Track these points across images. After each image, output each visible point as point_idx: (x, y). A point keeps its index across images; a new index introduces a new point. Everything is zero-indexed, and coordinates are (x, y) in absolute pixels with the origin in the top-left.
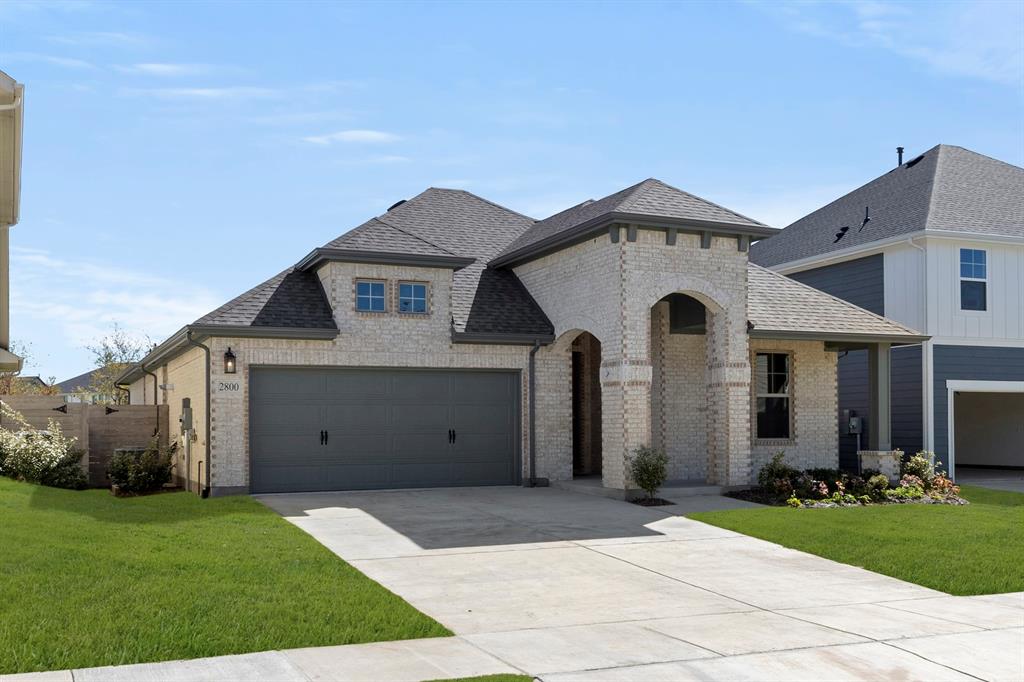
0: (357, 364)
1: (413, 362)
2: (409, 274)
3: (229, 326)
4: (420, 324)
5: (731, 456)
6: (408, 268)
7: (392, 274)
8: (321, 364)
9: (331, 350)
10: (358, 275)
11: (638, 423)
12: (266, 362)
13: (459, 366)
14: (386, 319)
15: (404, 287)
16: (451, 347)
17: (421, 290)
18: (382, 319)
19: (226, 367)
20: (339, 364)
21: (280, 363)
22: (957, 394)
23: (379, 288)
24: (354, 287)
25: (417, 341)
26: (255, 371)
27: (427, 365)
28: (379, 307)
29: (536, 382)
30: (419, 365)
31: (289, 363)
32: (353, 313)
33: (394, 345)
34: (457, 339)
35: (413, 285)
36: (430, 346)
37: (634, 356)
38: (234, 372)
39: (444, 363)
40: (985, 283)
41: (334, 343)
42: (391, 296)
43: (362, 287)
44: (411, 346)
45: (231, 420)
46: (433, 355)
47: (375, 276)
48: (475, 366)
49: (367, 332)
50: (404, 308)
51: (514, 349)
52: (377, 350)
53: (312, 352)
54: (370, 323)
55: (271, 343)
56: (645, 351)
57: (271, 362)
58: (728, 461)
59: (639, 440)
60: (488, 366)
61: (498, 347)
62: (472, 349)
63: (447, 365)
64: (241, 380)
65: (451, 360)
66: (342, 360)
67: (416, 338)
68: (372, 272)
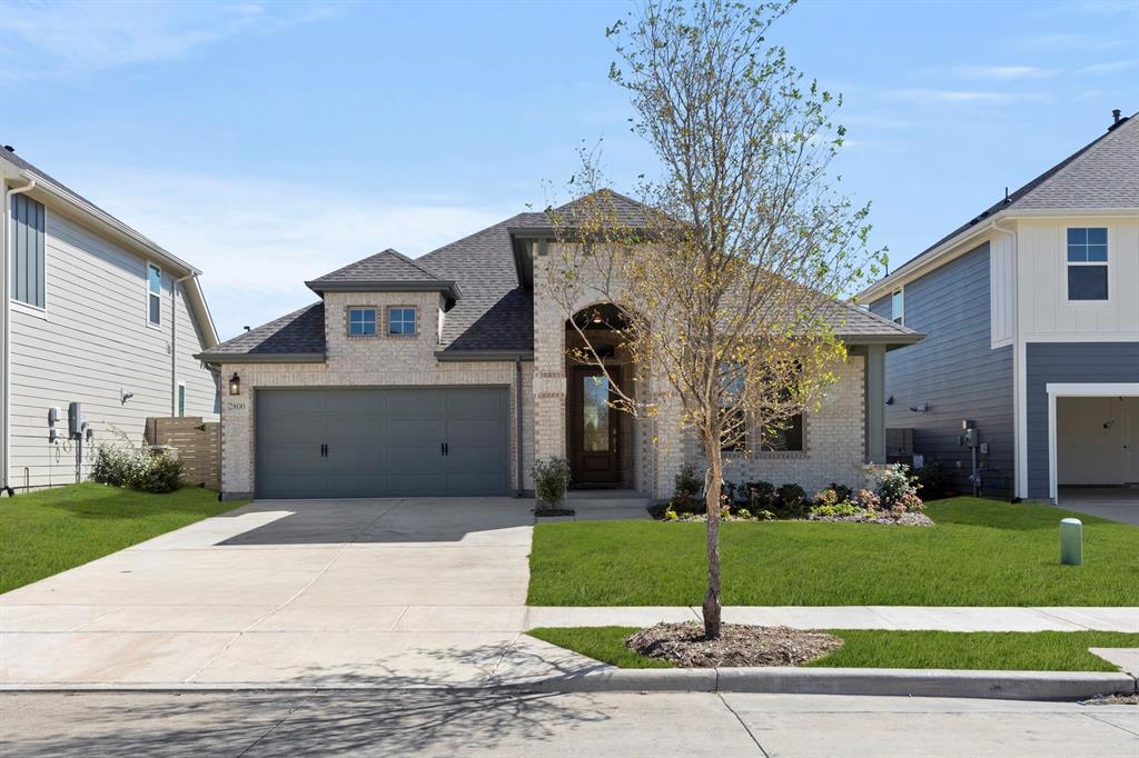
0: (348, 384)
1: (399, 381)
2: (396, 299)
3: (232, 354)
4: (408, 345)
5: (659, 468)
6: (396, 294)
7: (380, 300)
8: (316, 384)
9: (325, 372)
10: (349, 303)
11: (550, 435)
12: (268, 385)
13: (445, 383)
14: (374, 342)
15: (393, 312)
16: (437, 365)
17: (410, 314)
18: (372, 343)
19: (231, 389)
20: (332, 384)
21: (279, 385)
22: (1060, 400)
23: (370, 314)
24: (345, 314)
25: (405, 362)
26: (259, 393)
27: (413, 383)
28: (370, 331)
29: (524, 396)
30: (406, 383)
31: (287, 384)
32: (344, 338)
33: (382, 366)
34: (442, 357)
35: (403, 309)
36: (418, 366)
37: (546, 368)
38: (238, 394)
39: (430, 381)
40: (1106, 267)
41: (327, 366)
42: (381, 321)
43: (353, 314)
44: (399, 365)
45: (238, 435)
46: (420, 373)
47: (365, 303)
48: (461, 382)
49: (358, 355)
50: (394, 332)
51: (501, 365)
52: (367, 371)
53: (307, 374)
54: (361, 346)
55: (272, 367)
56: (558, 363)
57: (272, 385)
58: (656, 474)
59: (552, 452)
60: (474, 382)
61: (485, 364)
62: (458, 368)
63: (433, 383)
64: (246, 400)
65: (438, 378)
66: (334, 381)
67: (403, 358)
68: (361, 300)
